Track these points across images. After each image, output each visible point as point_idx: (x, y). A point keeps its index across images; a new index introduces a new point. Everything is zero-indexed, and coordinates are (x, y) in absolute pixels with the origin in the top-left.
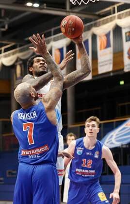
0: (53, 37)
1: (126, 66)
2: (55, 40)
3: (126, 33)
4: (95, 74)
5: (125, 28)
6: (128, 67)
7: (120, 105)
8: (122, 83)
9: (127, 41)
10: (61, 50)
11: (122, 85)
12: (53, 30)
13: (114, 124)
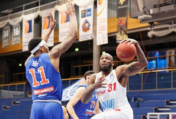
0: (24, 11)
1: (81, 37)
2: (26, 14)
3: (82, 11)
4: (56, 42)
5: (81, 7)
6: (82, 37)
7: (74, 67)
8: (77, 50)
9: (82, 17)
10: (30, 22)
11: (77, 51)
12: (24, 6)
13: (70, 82)
